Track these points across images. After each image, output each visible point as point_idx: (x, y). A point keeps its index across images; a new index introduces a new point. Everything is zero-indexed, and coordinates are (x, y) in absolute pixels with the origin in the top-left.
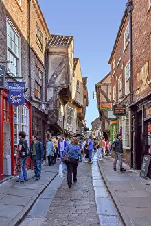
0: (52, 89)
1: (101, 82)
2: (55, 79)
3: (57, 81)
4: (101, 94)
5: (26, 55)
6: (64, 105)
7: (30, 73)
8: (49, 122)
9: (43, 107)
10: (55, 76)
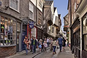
0: (45, 20)
1: (66, 16)
2: (46, 17)
3: (47, 18)
4: (66, 21)
5: (35, 11)
6: (50, 26)
7: (37, 16)
8: (44, 33)
9: (42, 27)
10: (46, 16)
